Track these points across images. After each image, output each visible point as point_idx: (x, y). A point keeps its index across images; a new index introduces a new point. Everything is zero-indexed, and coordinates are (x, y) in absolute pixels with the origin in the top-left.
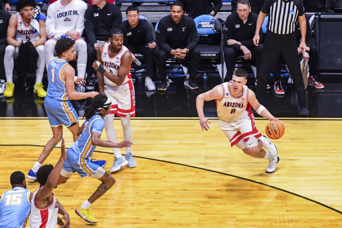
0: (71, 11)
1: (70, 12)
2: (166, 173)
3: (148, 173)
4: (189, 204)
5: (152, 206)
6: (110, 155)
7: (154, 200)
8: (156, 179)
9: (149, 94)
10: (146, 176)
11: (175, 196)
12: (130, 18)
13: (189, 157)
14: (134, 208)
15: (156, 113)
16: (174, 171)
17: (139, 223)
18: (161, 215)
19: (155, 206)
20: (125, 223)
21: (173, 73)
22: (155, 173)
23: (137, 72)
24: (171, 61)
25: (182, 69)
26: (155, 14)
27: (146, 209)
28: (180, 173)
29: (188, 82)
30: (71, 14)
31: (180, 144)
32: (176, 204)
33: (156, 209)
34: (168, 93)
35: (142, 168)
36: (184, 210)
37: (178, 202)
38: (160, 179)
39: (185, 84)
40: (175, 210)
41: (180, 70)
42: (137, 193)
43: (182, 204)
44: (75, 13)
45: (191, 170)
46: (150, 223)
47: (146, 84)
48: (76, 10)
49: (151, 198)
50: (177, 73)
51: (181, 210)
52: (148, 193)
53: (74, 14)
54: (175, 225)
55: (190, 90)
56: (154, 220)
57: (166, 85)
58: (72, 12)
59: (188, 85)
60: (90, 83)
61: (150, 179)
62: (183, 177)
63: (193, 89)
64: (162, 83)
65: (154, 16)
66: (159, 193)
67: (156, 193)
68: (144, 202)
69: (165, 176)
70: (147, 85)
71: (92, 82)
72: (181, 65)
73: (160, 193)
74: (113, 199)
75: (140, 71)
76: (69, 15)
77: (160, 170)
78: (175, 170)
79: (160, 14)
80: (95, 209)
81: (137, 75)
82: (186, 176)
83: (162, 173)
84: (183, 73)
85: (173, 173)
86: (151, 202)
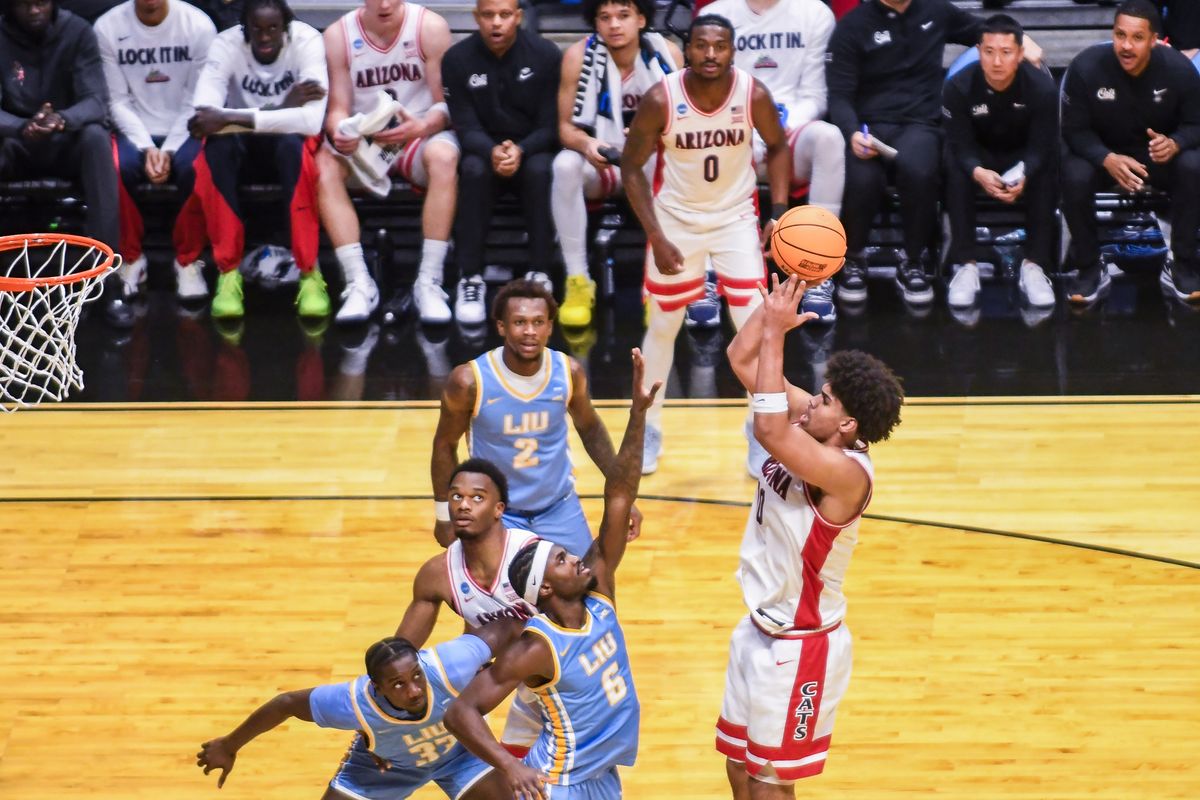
0: (779, 36)
1: (776, 39)
2: (1105, 587)
3: (1040, 588)
4: (1186, 694)
5: (1057, 702)
6: (909, 526)
7: (1065, 680)
8: (1070, 610)
9: (1031, 319)
10: (1035, 599)
11: (1135, 668)
12: (987, 58)
13: (1183, 533)
14: (993, 709)
15: (1062, 382)
16: (1133, 580)
17: (1012, 761)
18: (1089, 734)
19: (1068, 701)
20: (966, 763)
21: (1126, 242)
22: (1065, 589)
23: (998, 239)
24: (1116, 202)
25: (1157, 227)
26: (1061, 39)
27: (1037, 713)
28: (1154, 587)
29: (1170, 272)
30: (779, 46)
31: (1150, 487)
32: (1139, 695)
33: (1069, 714)
34: (1103, 309)
35: (1021, 573)
36: (1168, 716)
37: (1148, 688)
38: (1084, 610)
39: (1162, 279)
40: (1136, 717)
41: (1147, 230)
42: (1005, 658)
43: (1161, 694)
44: (795, 41)
45: (1188, 580)
46: (1048, 761)
47: (1021, 284)
48: (796, 32)
49: (1053, 676)
50: (1141, 241)
51: (1156, 716)
52: (1041, 659)
53: (788, 46)
54: (1135, 769)
55: (1175, 300)
56: (1065, 751)
57: (1097, 281)
58: (784, 40)
59: (1171, 285)
60: (850, 276)
61: (1048, 609)
62: (1160, 601)
63: (1184, 300)
64: (1081, 277)
65: (1057, 45)
66: (1081, 656)
67: (1068, 656)
68: (1030, 689)
69: (1099, 601)
70: (1025, 287)
71: (860, 276)
72: (1152, 215)
73: (1086, 658)
74: (922, 679)
75: (1010, 236)
76: (772, 46)
77: (1082, 576)
78: (1134, 577)
79: (1080, 38)
80: (859, 713)
81: (999, 250)
82: (1175, 600)
83: (1087, 589)
84: (1160, 242)
85: (1126, 588)
86: (1053, 689)
